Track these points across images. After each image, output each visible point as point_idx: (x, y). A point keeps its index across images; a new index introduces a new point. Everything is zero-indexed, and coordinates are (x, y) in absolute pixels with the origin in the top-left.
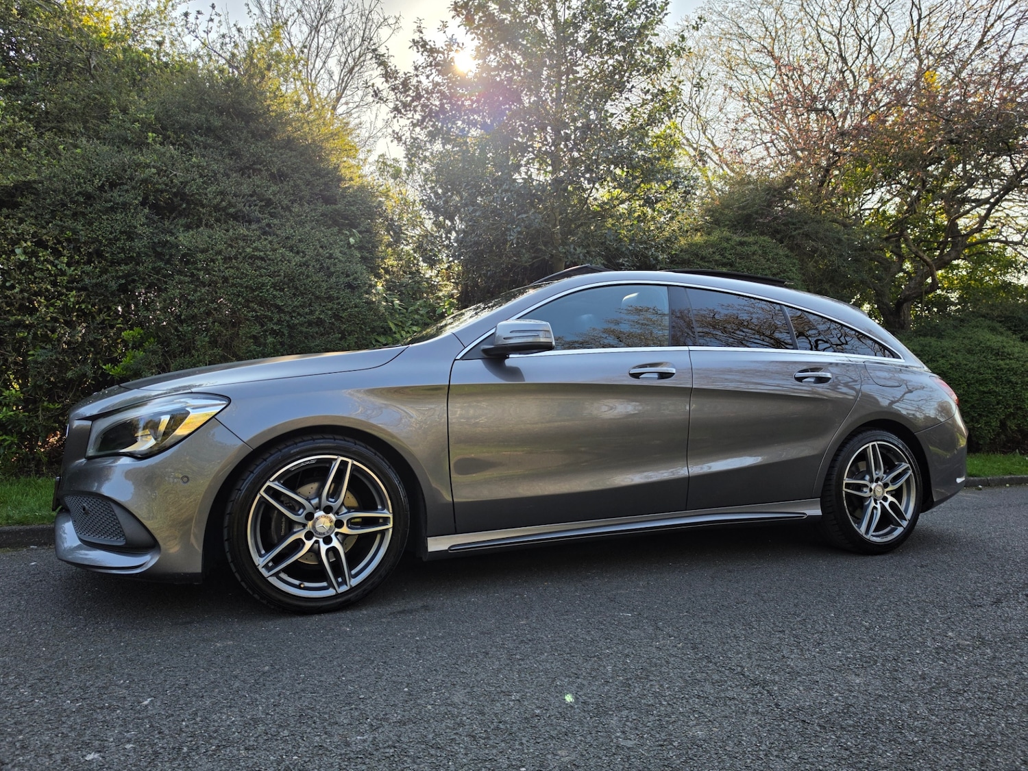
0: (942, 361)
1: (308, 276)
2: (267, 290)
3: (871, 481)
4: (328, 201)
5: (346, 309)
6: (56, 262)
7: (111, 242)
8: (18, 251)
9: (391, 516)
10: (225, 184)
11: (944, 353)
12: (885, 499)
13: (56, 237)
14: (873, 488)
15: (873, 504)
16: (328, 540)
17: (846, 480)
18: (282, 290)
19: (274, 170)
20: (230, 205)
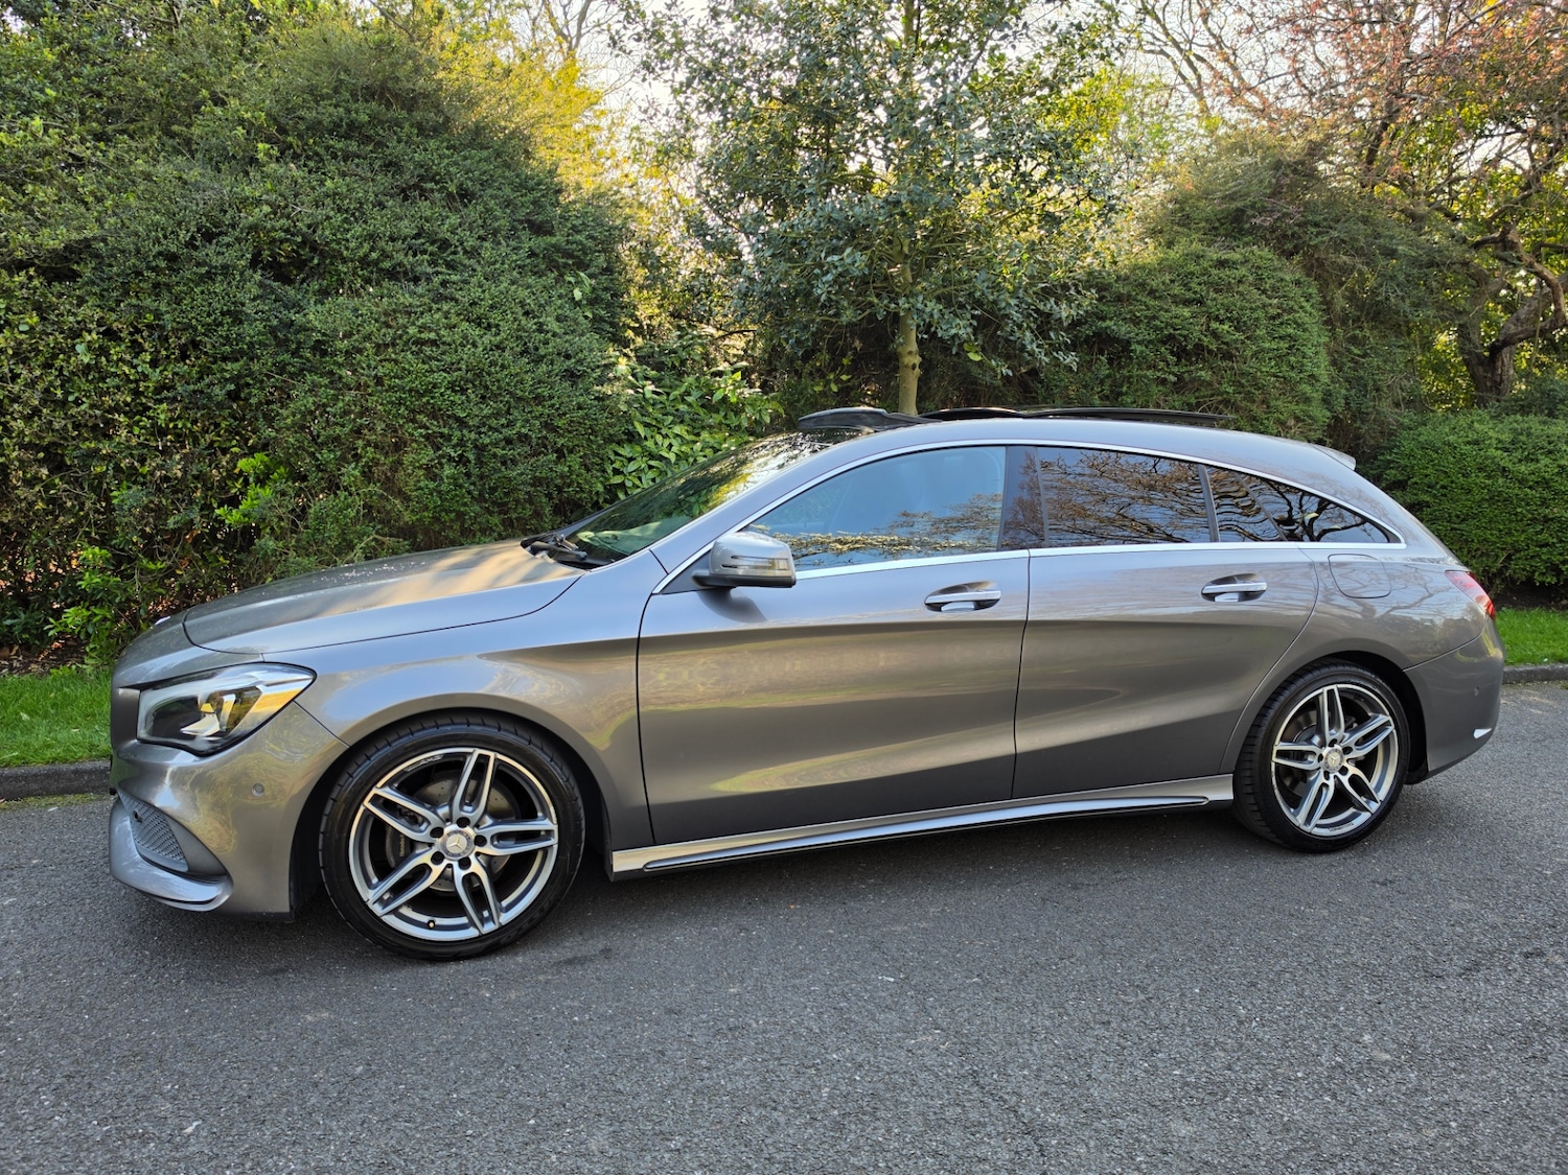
0: (1545, 461)
1: (503, 367)
2: (442, 395)
3: (1322, 745)
4: (539, 229)
5: (565, 414)
6: (135, 361)
7: (210, 329)
8: (80, 348)
9: (555, 828)
10: (378, 222)
11: (1551, 447)
12: (1344, 771)
13: (131, 324)
14: (1324, 754)
15: (1322, 779)
16: (465, 863)
17: (1279, 746)
18: (463, 391)
19: (452, 188)
20: (385, 255)
